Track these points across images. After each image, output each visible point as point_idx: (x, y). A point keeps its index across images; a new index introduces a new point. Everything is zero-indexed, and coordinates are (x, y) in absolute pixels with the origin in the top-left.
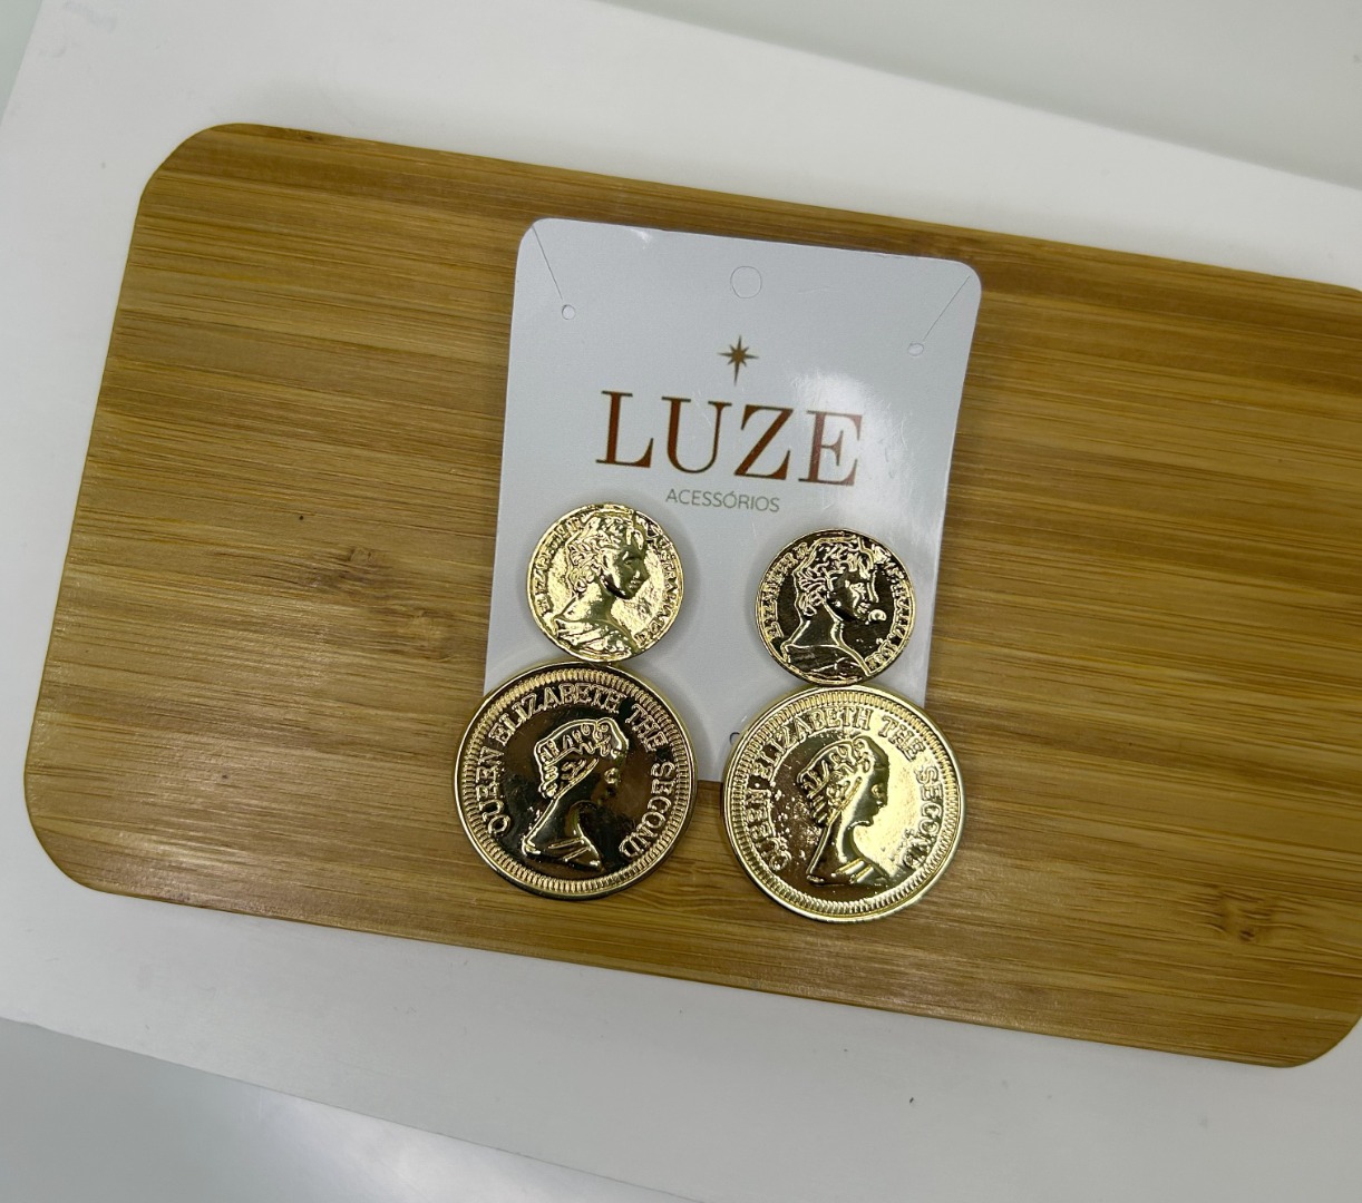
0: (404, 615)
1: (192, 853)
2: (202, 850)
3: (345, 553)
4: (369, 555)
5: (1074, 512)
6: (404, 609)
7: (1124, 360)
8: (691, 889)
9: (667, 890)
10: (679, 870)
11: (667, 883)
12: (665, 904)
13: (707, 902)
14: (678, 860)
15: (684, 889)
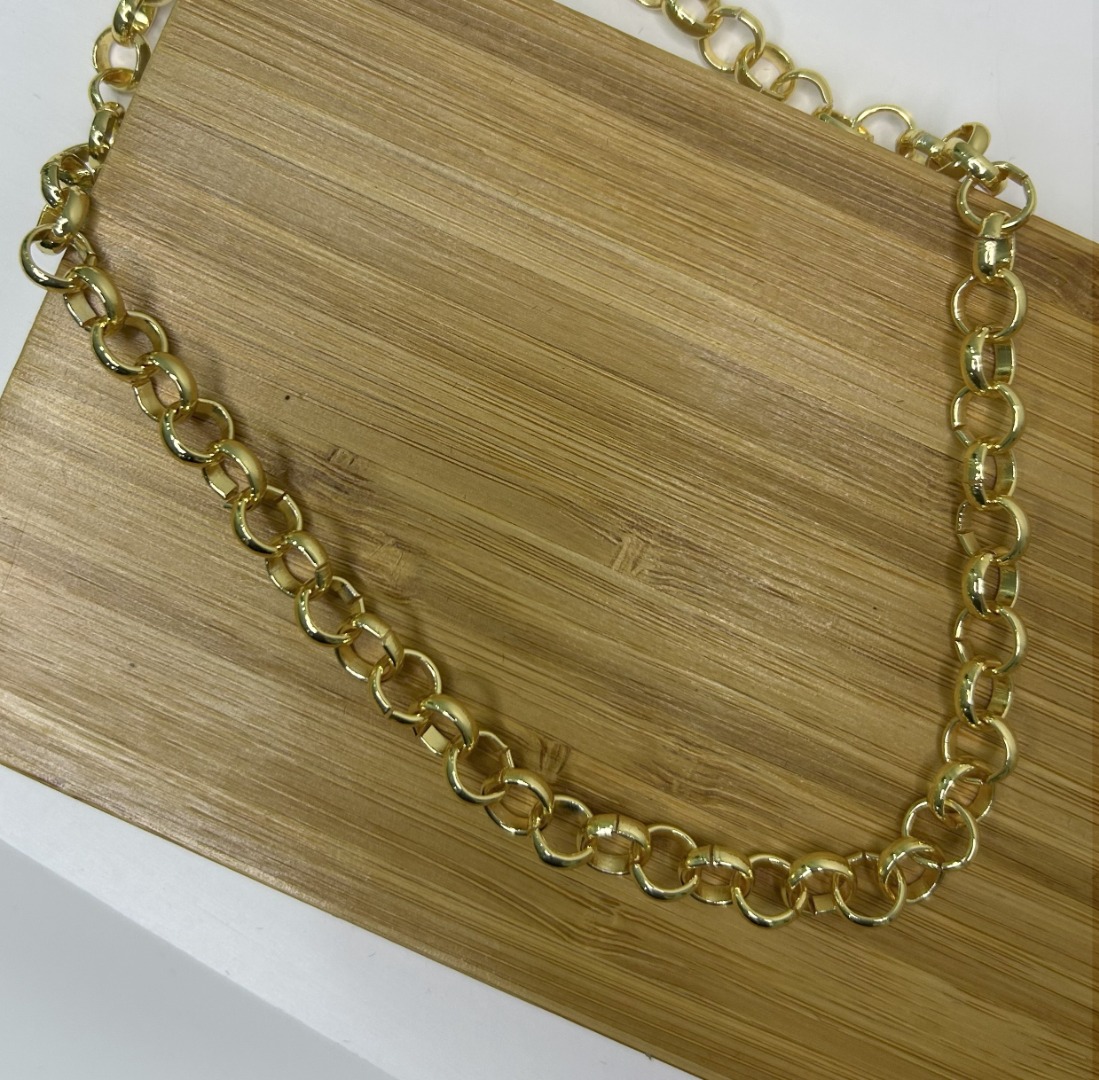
0: (371, 538)
1: (77, 737)
2: (90, 738)
3: (326, 450)
4: (353, 459)
6: (374, 532)
8: (609, 932)
9: (584, 926)
10: (604, 909)
11: (584, 918)
12: (573, 938)
13: (621, 949)
14: (606, 899)
15: (602, 929)
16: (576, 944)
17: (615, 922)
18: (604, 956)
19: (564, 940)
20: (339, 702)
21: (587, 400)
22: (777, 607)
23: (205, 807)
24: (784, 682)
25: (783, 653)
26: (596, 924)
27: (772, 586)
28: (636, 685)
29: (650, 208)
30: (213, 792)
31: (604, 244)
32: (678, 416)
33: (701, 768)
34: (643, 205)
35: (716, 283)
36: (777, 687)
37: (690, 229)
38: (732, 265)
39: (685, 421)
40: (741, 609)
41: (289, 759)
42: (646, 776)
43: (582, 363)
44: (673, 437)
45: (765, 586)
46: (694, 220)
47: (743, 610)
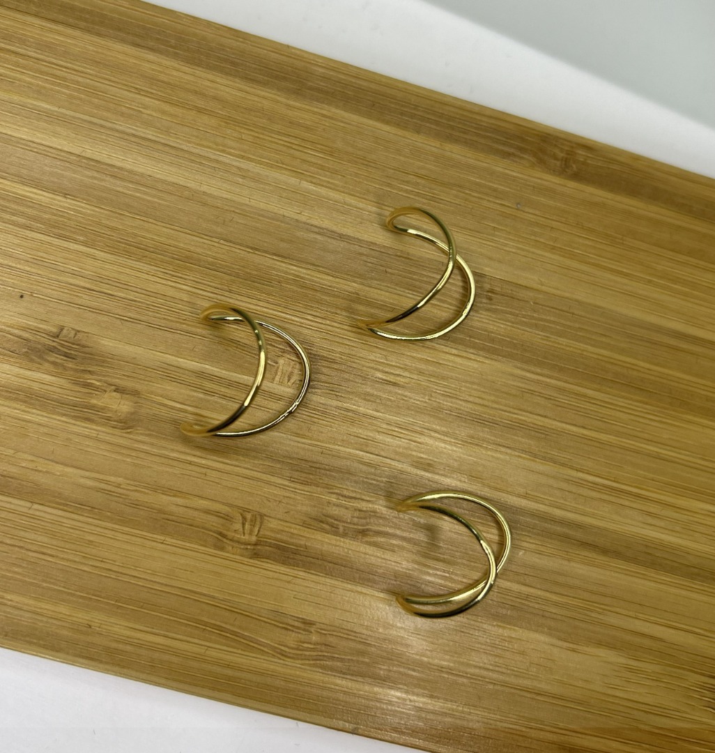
0: (97, 388)
3: (55, 330)
4: (76, 334)
5: (642, 370)
6: (98, 383)
7: (690, 256)
8: (312, 646)
9: (292, 645)
10: (304, 630)
11: (291, 639)
12: (286, 656)
13: (321, 658)
14: (305, 622)
15: (306, 645)
16: (289, 660)
17: (314, 638)
18: (309, 665)
19: (280, 659)
21: (239, 270)
22: (390, 392)
24: (404, 442)
25: (400, 423)
26: (301, 642)
27: (384, 377)
28: (303, 462)
29: (261, 136)
31: (234, 163)
32: (303, 272)
33: (357, 514)
34: (256, 135)
35: (314, 181)
36: (399, 447)
37: (291, 148)
38: (322, 167)
39: (308, 275)
40: (367, 397)
42: (319, 526)
43: (231, 245)
44: (302, 287)
45: (380, 379)
46: (292, 141)
47: (368, 398)
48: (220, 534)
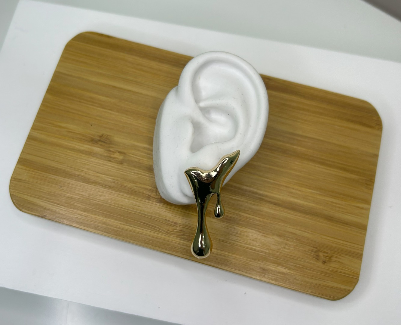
3: (101, 135)
4: (107, 136)
6: (113, 151)
8: (177, 231)
9: (170, 230)
10: (174, 225)
11: (171, 229)
12: (169, 234)
14: (174, 223)
15: (175, 230)
17: (178, 228)
18: (176, 237)
19: (167, 234)
20: (109, 188)
23: (79, 217)
30: (81, 212)
31: (156, 87)
41: (99, 203)
48: (149, 195)
